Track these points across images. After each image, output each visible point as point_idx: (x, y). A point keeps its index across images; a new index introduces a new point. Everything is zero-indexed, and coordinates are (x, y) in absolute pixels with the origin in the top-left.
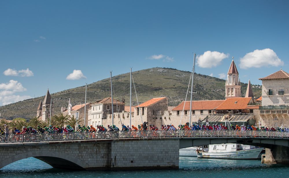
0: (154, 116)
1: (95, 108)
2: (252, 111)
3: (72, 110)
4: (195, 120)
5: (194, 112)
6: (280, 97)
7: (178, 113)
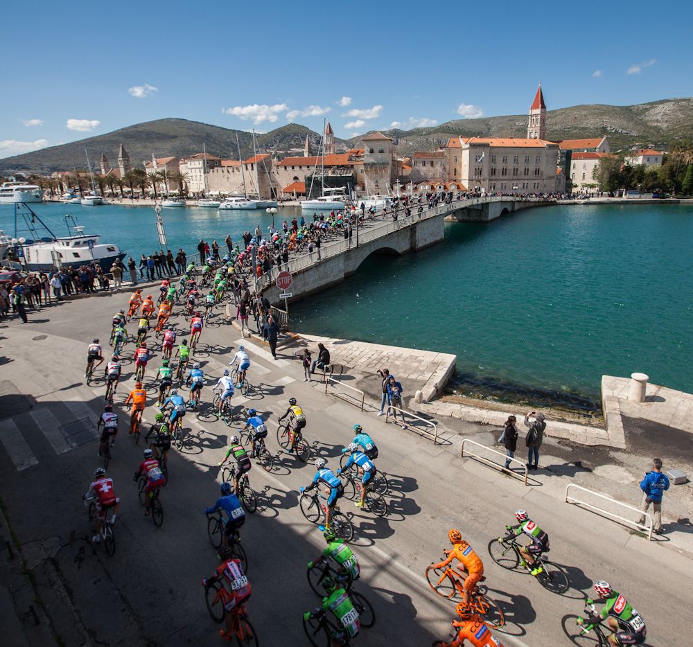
0: (262, 171)
1: (192, 163)
2: (352, 166)
3: (157, 164)
4: (302, 174)
5: (301, 167)
6: (380, 156)
7: (286, 168)
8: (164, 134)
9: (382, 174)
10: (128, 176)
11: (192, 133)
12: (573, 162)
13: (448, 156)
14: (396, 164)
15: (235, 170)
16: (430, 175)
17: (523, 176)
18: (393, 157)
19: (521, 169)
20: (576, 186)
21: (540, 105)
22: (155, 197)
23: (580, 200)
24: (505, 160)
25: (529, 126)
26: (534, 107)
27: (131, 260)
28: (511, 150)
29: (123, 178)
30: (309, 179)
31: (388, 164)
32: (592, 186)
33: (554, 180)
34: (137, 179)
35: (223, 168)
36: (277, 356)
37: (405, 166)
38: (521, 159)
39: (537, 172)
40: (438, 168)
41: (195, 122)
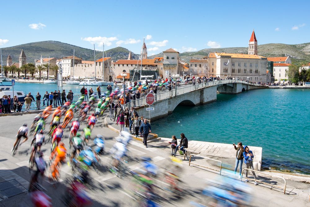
0: (105, 66)
1: (65, 61)
2: (156, 66)
3: (43, 61)
4: (128, 69)
5: (127, 65)
6: (172, 60)
7: (119, 65)
8: (46, 49)
9: (173, 70)
10: (24, 67)
11: (63, 49)
12: (274, 68)
13: (209, 62)
14: (180, 66)
15: (90, 66)
16: (199, 72)
17: (249, 74)
18: (179, 62)
19: (248, 70)
20: (276, 80)
21: (254, 40)
22: (39, 79)
23: (281, 87)
24: (239, 65)
25: (249, 50)
26: (251, 40)
27: (39, 94)
28: (242, 59)
29: (21, 68)
30: (132, 71)
31: (176, 65)
32: (285, 80)
33: (266, 76)
34: (30, 69)
35: (83, 64)
36: (148, 146)
37: (185, 67)
38: (248, 65)
39: (256, 72)
40: (204, 68)
41: (65, 43)
